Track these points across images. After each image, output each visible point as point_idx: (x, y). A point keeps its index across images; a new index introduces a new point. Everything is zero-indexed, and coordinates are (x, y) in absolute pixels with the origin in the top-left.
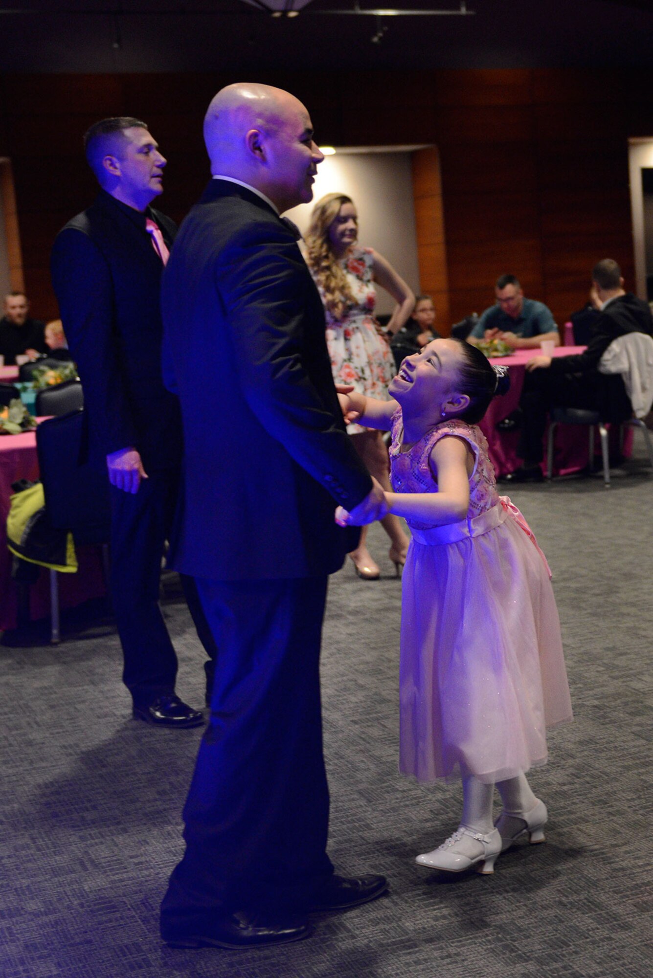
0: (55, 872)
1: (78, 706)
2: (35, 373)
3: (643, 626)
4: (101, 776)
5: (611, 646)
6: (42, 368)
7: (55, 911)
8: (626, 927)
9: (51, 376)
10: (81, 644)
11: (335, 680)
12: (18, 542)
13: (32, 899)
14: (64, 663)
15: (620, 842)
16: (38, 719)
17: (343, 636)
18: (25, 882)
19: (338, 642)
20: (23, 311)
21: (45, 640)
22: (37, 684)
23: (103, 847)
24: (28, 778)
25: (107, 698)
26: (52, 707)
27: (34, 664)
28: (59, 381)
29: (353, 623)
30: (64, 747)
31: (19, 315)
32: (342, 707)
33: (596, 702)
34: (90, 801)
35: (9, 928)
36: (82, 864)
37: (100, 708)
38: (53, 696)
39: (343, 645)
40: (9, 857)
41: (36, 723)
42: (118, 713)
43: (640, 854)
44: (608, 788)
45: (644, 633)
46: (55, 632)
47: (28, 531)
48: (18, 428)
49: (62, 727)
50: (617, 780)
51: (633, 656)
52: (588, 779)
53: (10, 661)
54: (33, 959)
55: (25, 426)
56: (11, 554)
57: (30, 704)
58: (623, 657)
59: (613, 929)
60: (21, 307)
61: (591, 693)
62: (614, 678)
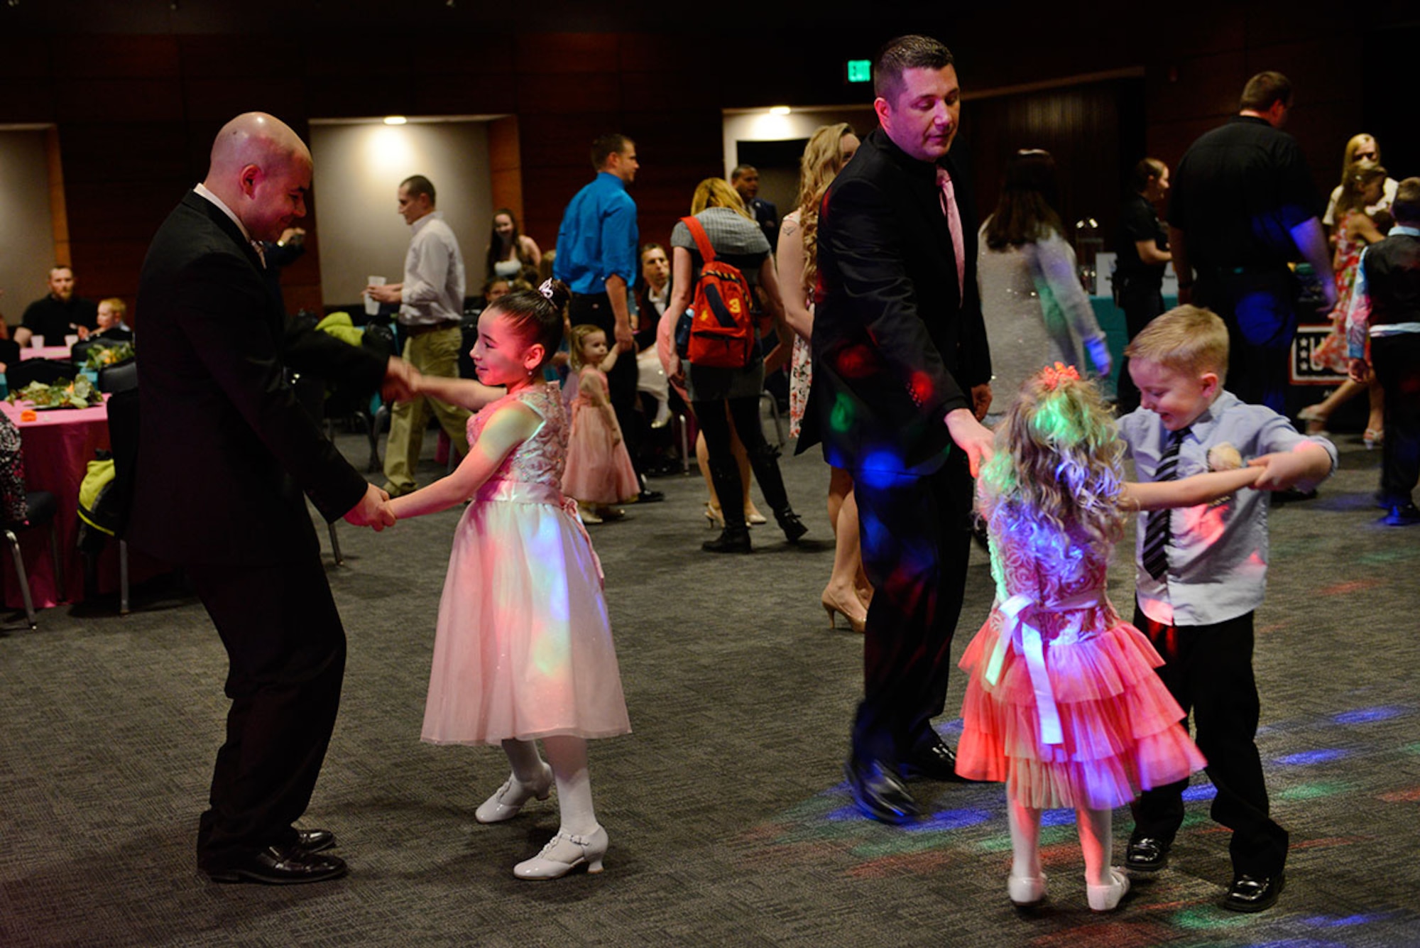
0: (144, 795)
1: (152, 667)
2: (90, 351)
3: (706, 598)
4: (180, 722)
5: (672, 615)
6: (97, 346)
7: (147, 822)
8: (659, 829)
9: (106, 356)
10: (150, 614)
11: (403, 644)
12: (88, 508)
13: (125, 813)
14: (135, 630)
15: (662, 768)
16: (114, 677)
17: (411, 608)
18: (117, 802)
19: (406, 613)
20: (70, 284)
21: (115, 611)
22: (110, 649)
23: (186, 776)
24: (110, 724)
25: (180, 660)
26: (128, 667)
27: (105, 632)
28: (115, 360)
29: (419, 597)
30: (142, 699)
31: (65, 289)
32: (409, 666)
33: (653, 662)
34: (170, 741)
35: (106, 836)
36: (168, 788)
37: (174, 668)
38: (128, 658)
39: (410, 616)
40: (99, 784)
41: (113, 680)
42: (192, 672)
43: (679, 777)
44: (656, 728)
45: (705, 605)
46: (124, 602)
47: (100, 497)
48: (85, 403)
49: (138, 683)
50: (664, 722)
51: (692, 624)
52: (638, 722)
53: (80, 630)
54: (130, 856)
55: (92, 401)
56: (81, 520)
57: (105, 665)
58: (684, 625)
59: (648, 831)
60: (67, 280)
61: (649, 654)
62: (671, 642)
